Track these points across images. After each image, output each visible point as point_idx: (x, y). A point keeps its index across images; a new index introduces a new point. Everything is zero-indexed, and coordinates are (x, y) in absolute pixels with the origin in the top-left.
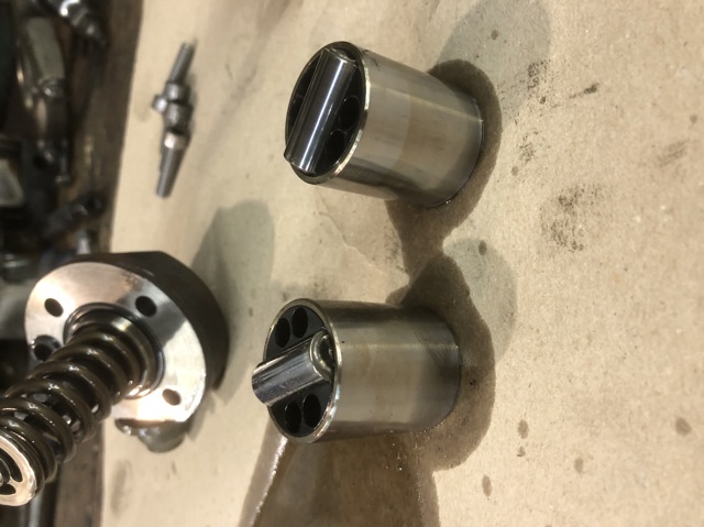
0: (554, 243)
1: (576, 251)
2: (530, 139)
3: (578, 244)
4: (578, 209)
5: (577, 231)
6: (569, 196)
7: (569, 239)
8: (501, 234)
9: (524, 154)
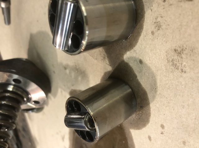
0: (173, 68)
1: (183, 73)
2: (159, 19)
3: (184, 71)
4: (183, 56)
5: (183, 65)
6: (179, 49)
7: (179, 68)
8: (148, 58)
9: (156, 26)
